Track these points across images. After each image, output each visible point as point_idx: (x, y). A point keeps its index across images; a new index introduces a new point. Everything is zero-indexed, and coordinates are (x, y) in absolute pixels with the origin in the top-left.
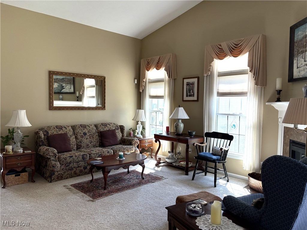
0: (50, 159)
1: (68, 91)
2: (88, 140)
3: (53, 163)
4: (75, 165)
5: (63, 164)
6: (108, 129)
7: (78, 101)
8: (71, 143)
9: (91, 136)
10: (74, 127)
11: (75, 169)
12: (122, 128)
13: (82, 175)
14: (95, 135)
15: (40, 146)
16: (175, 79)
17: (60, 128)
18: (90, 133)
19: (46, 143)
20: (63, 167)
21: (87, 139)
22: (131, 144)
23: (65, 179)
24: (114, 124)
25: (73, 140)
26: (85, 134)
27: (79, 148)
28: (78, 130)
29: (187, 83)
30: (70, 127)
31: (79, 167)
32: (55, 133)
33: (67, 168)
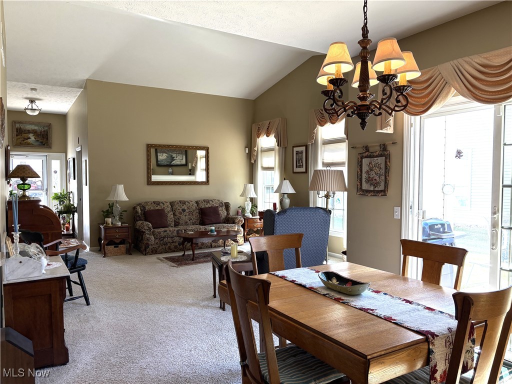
0: (145, 232)
1: (179, 163)
2: (187, 217)
3: (148, 236)
4: (170, 240)
5: (157, 239)
6: (210, 206)
7: (190, 174)
8: (169, 219)
9: (191, 213)
10: (172, 204)
11: (169, 245)
12: (227, 206)
13: (177, 251)
14: (195, 212)
15: (137, 221)
16: (285, 148)
17: (157, 203)
18: (189, 210)
19: (142, 218)
20: (157, 241)
21: (185, 216)
22: (234, 223)
23: (159, 253)
24: (219, 201)
25: (170, 216)
26: (184, 210)
27: (177, 225)
28: (176, 206)
29: (297, 152)
30: (168, 204)
31: (173, 242)
32: (152, 208)
33: (161, 242)
